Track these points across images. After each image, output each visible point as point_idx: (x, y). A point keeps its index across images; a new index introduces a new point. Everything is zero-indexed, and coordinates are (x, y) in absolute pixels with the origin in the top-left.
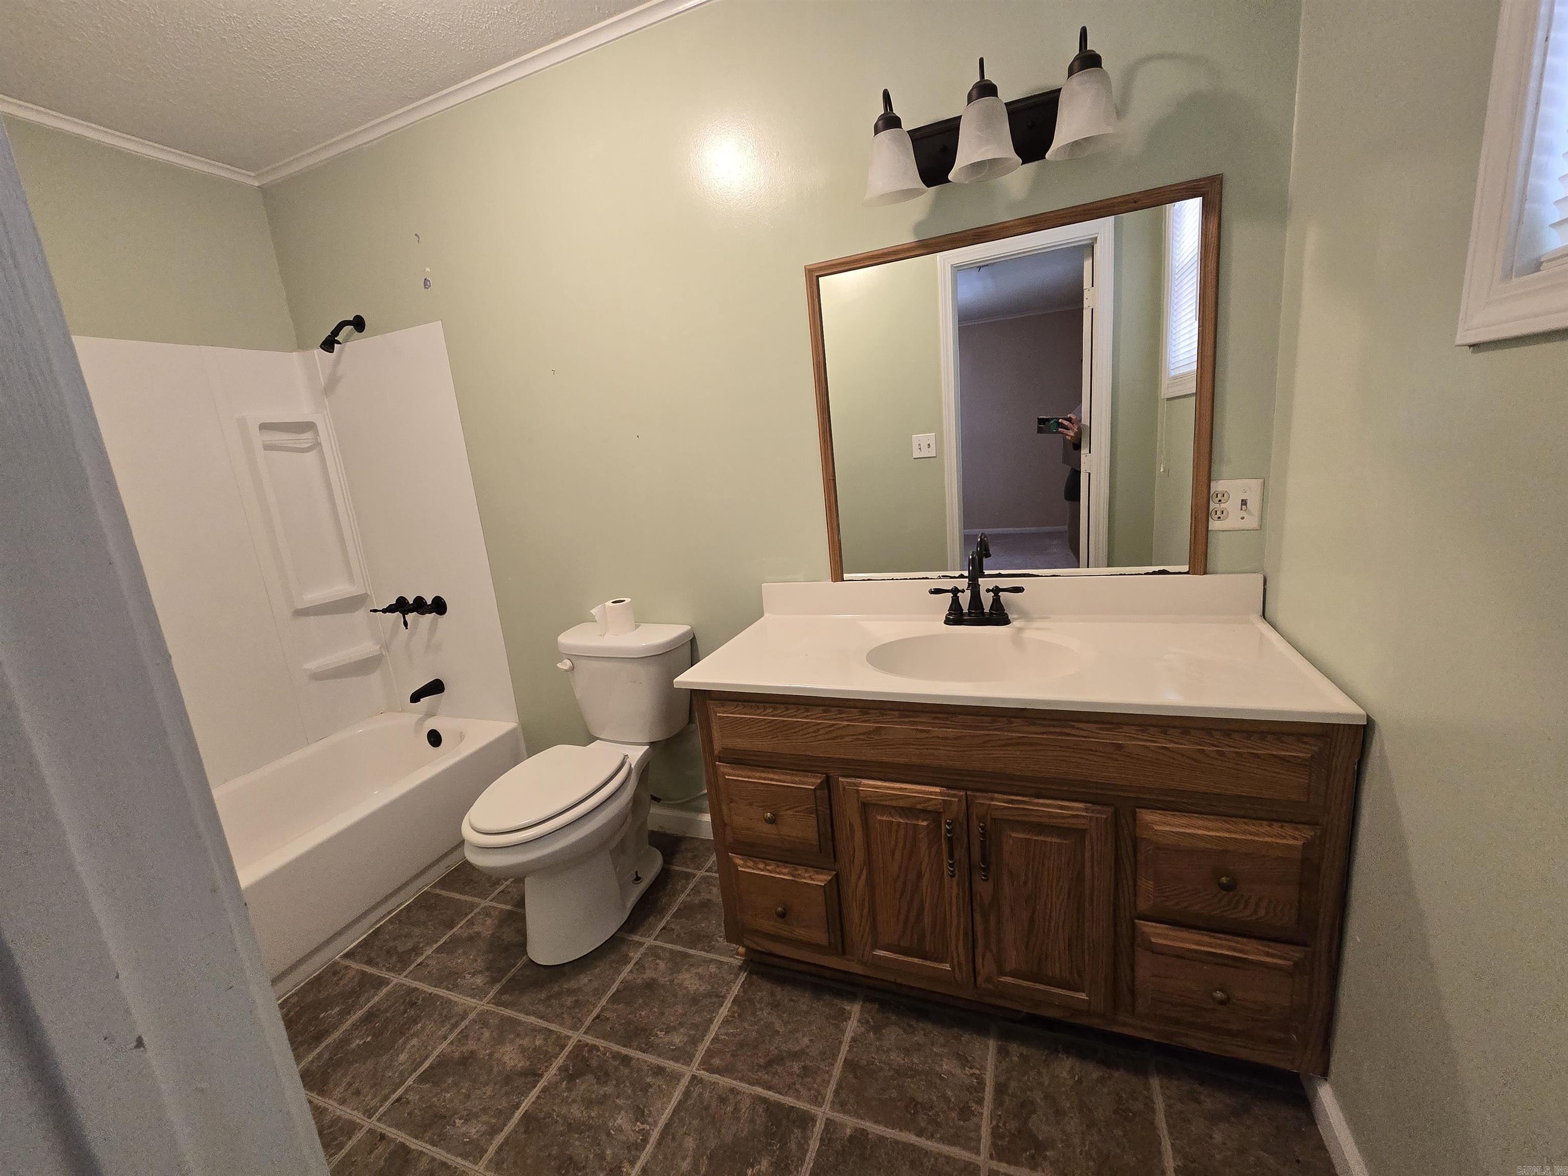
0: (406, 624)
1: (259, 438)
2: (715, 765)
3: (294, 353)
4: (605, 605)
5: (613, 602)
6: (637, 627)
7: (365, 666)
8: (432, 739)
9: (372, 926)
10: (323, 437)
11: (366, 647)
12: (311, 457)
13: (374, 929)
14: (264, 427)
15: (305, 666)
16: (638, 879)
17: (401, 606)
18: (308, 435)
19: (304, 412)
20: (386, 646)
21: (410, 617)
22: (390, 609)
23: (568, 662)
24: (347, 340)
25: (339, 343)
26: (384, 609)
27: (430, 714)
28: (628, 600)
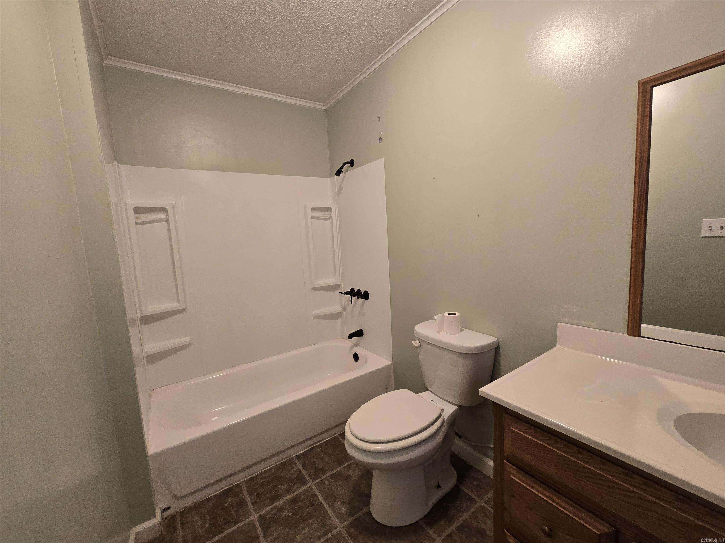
0: (351, 301)
1: (310, 214)
2: (503, 461)
3: (328, 178)
4: (443, 315)
5: (449, 314)
6: (461, 331)
7: (335, 316)
8: (355, 357)
9: (311, 445)
10: (333, 215)
11: (337, 308)
12: (328, 222)
13: (311, 447)
14: (313, 209)
15: (313, 312)
16: (439, 486)
17: (351, 293)
18: (328, 213)
19: (328, 203)
20: (344, 309)
21: (354, 298)
22: (347, 293)
23: (418, 342)
24: (347, 171)
25: (342, 172)
26: (344, 293)
27: (356, 345)
28: (458, 314)
